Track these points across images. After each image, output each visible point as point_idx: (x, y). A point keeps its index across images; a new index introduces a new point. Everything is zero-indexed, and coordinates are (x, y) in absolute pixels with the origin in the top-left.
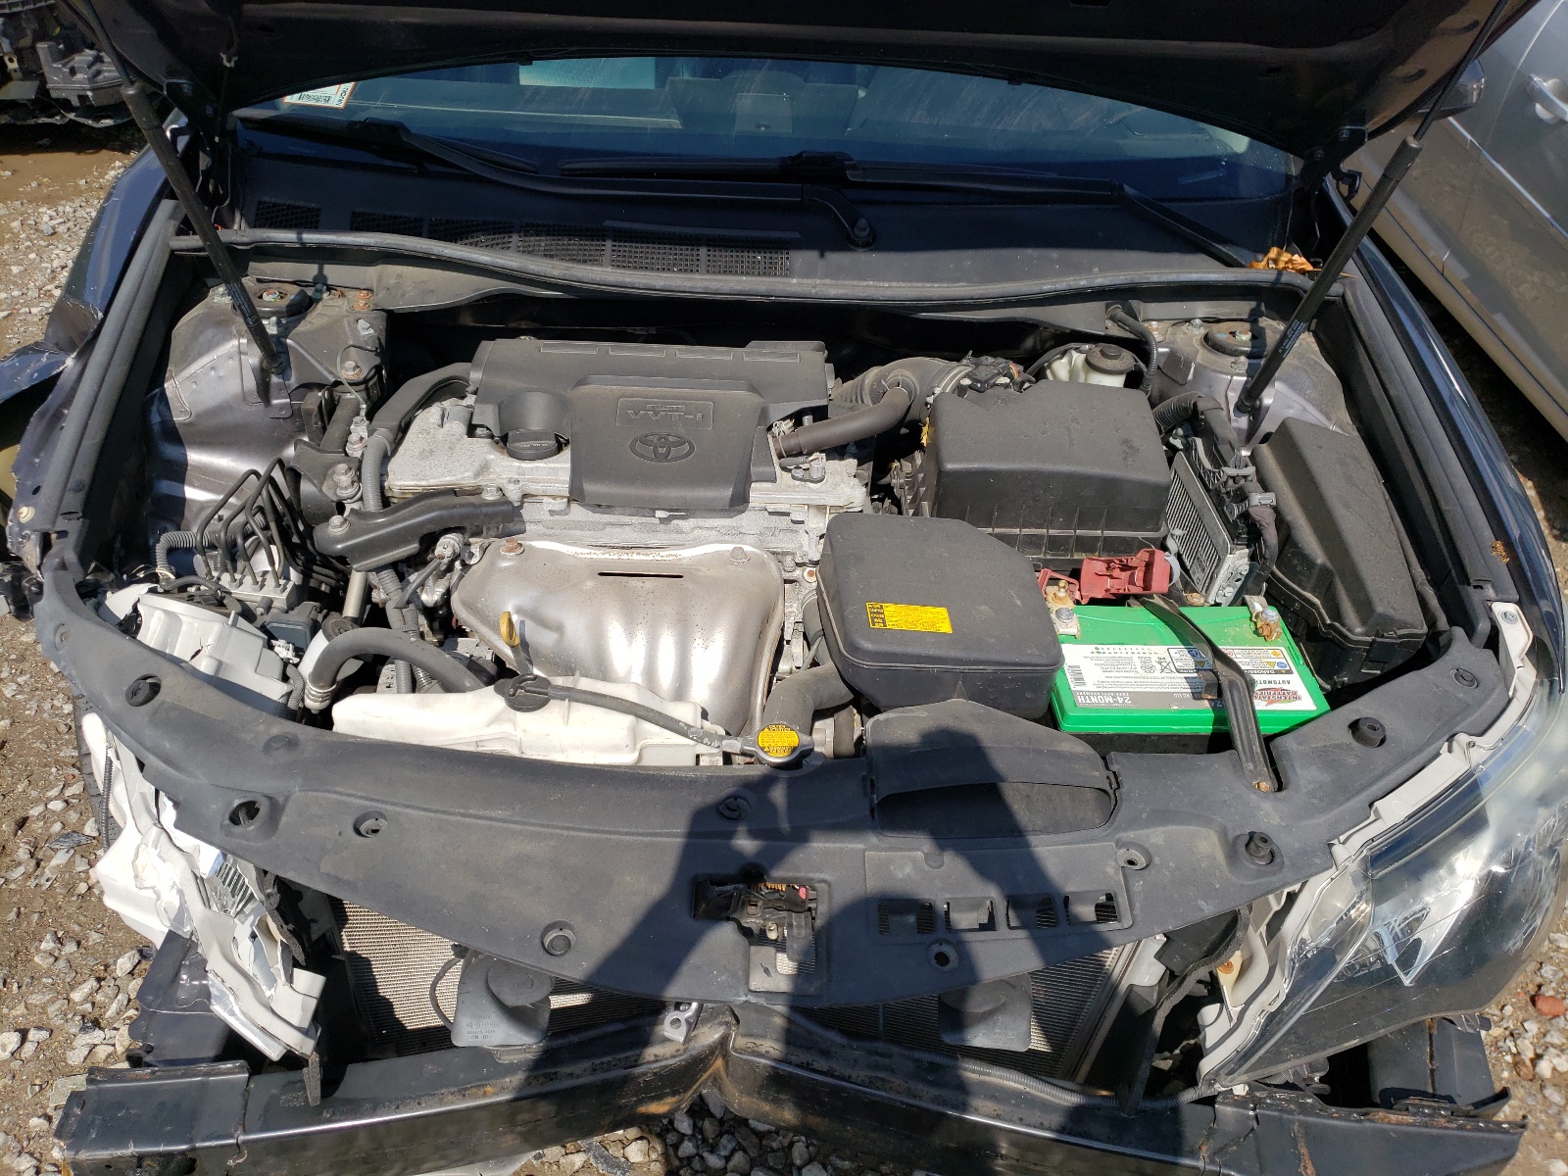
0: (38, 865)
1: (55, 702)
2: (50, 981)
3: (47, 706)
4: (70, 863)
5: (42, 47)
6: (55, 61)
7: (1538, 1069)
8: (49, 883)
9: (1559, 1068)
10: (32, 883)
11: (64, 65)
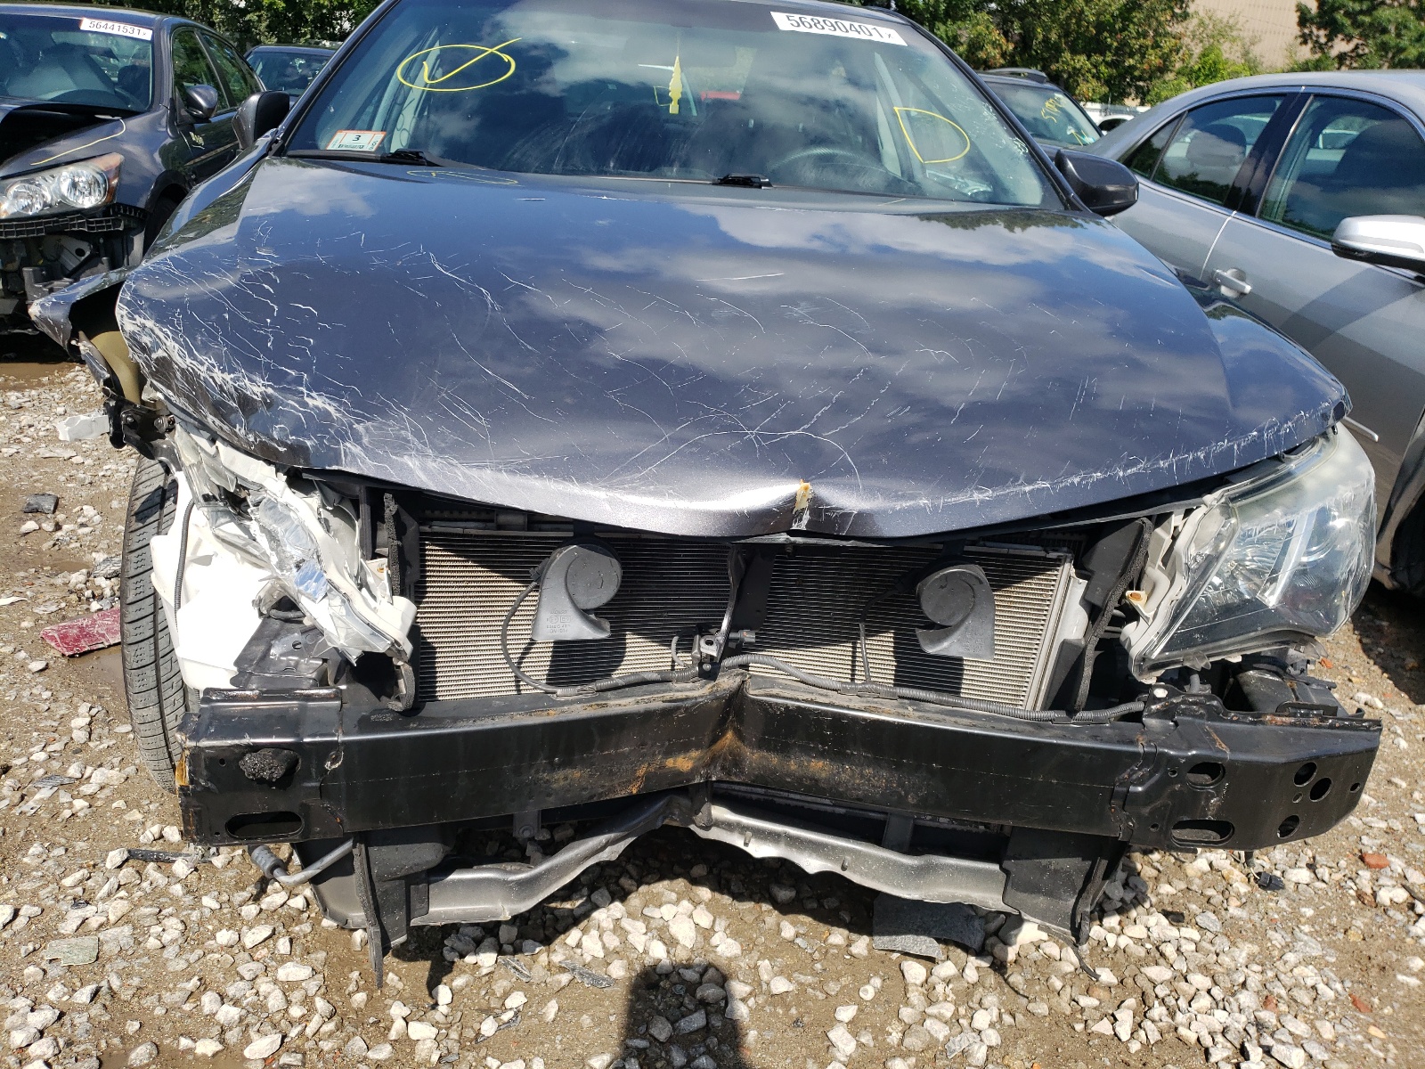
0: (22, 797)
1: (34, 691)
2: (40, 874)
3: (26, 693)
4: (53, 797)
5: (27, 271)
6: (37, 282)
7: (1378, 899)
8: (33, 811)
9: (1396, 900)
10: (17, 811)
11: (45, 286)
